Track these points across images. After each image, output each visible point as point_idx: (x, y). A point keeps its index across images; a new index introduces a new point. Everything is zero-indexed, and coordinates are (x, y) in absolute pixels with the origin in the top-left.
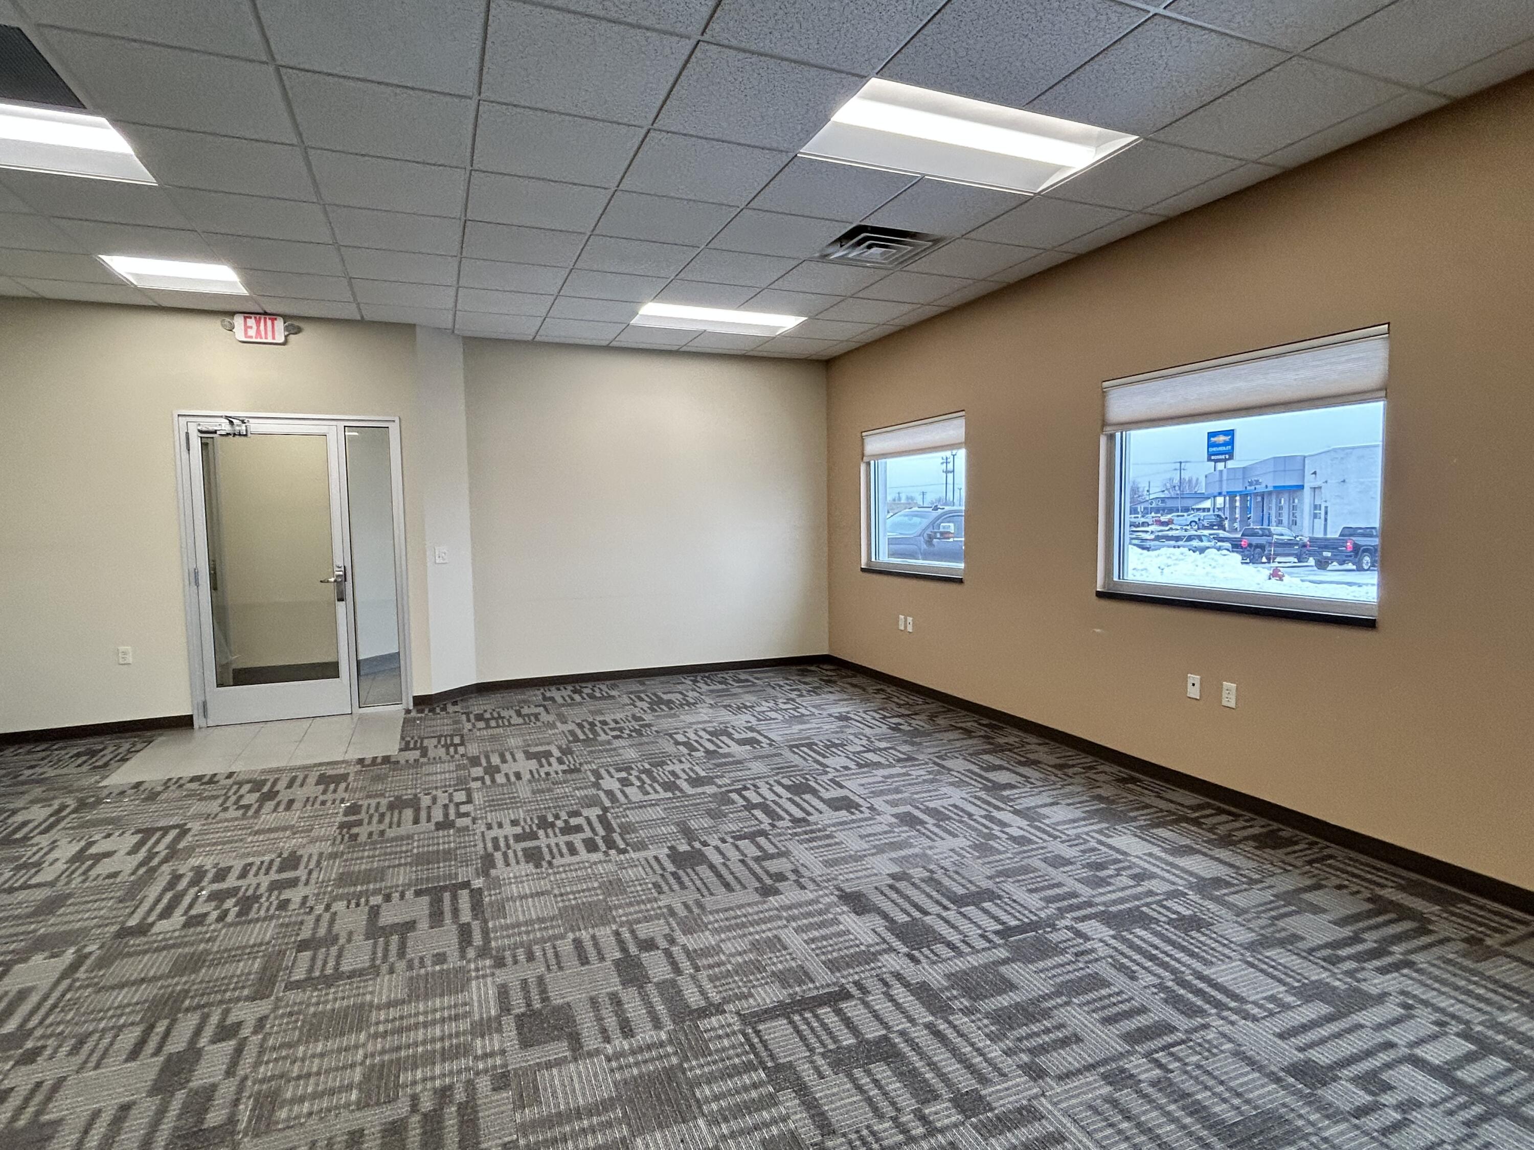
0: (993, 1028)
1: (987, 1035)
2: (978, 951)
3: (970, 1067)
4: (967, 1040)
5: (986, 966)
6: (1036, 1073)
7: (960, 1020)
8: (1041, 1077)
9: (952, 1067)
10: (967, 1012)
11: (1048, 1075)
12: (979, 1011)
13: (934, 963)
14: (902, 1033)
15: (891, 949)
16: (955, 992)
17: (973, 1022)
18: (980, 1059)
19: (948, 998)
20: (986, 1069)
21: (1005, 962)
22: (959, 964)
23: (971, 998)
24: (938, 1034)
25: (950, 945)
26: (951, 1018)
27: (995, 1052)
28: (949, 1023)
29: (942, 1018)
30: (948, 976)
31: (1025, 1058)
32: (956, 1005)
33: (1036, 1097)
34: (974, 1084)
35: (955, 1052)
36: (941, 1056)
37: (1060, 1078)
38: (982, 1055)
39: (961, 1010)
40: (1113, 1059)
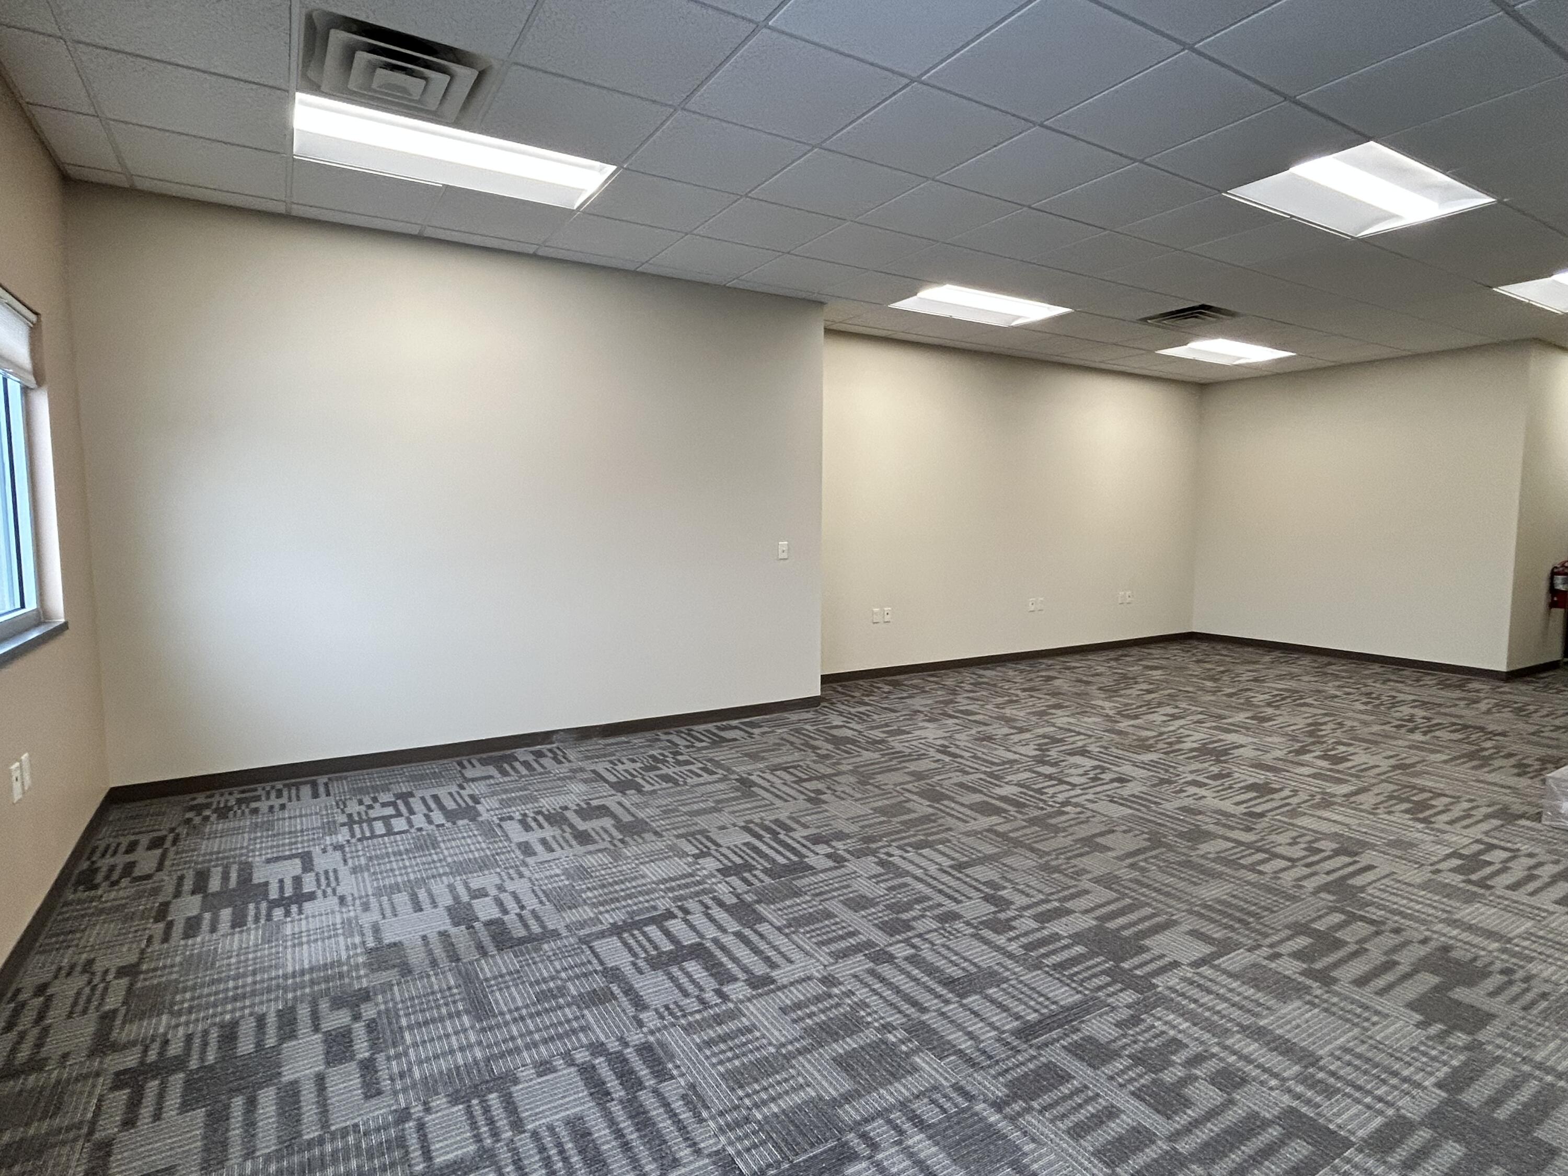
0: (862, 1013)
1: (868, 1006)
2: (879, 1114)
3: (882, 980)
4: (886, 1001)
5: (870, 1089)
6: (829, 981)
7: (895, 1019)
8: (826, 977)
9: (899, 979)
10: (887, 1027)
11: (819, 980)
12: (877, 1029)
13: (935, 1088)
14: (947, 1002)
15: (998, 1106)
16: (904, 1048)
17: (882, 1018)
18: (876, 987)
19: (910, 1041)
20: (869, 979)
21: (847, 1098)
22: (901, 1089)
23: (886, 1043)
24: (914, 1003)
25: (919, 1123)
26: (904, 1020)
27: (862, 993)
28: (906, 1016)
29: (912, 1019)
30: (915, 1069)
31: (836, 991)
32: (901, 1034)
33: (832, 964)
34: (879, 969)
35: (898, 991)
36: (907, 986)
37: (810, 978)
38: (874, 990)
39: (895, 1029)
40: (761, 995)
